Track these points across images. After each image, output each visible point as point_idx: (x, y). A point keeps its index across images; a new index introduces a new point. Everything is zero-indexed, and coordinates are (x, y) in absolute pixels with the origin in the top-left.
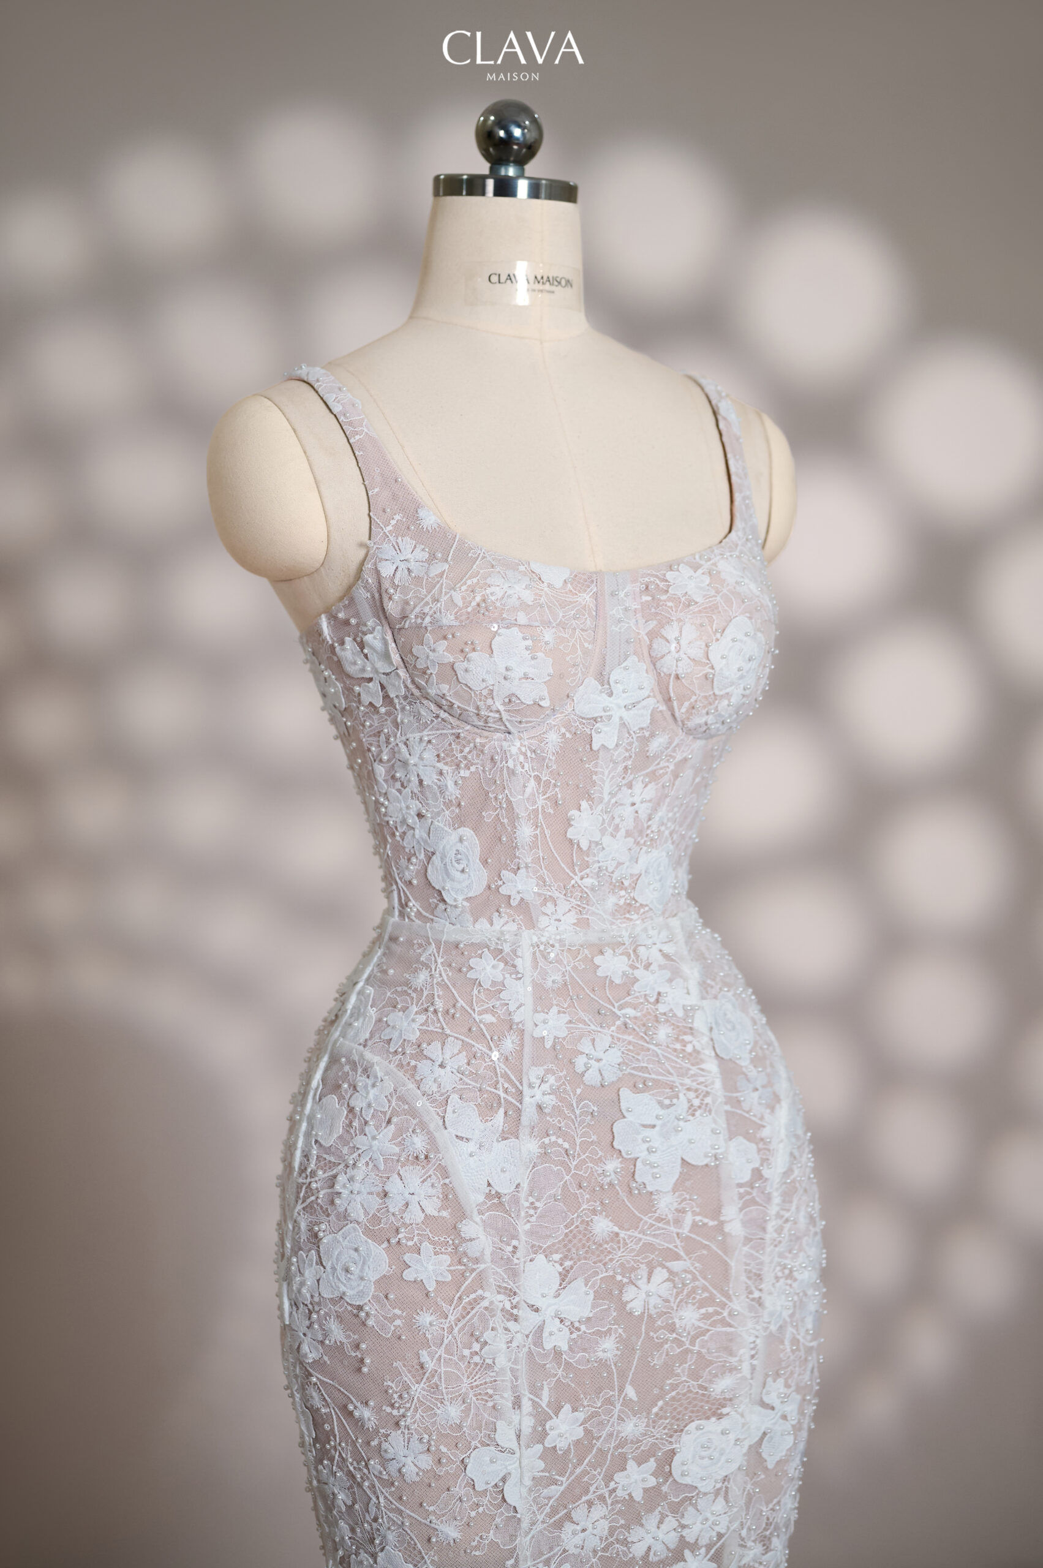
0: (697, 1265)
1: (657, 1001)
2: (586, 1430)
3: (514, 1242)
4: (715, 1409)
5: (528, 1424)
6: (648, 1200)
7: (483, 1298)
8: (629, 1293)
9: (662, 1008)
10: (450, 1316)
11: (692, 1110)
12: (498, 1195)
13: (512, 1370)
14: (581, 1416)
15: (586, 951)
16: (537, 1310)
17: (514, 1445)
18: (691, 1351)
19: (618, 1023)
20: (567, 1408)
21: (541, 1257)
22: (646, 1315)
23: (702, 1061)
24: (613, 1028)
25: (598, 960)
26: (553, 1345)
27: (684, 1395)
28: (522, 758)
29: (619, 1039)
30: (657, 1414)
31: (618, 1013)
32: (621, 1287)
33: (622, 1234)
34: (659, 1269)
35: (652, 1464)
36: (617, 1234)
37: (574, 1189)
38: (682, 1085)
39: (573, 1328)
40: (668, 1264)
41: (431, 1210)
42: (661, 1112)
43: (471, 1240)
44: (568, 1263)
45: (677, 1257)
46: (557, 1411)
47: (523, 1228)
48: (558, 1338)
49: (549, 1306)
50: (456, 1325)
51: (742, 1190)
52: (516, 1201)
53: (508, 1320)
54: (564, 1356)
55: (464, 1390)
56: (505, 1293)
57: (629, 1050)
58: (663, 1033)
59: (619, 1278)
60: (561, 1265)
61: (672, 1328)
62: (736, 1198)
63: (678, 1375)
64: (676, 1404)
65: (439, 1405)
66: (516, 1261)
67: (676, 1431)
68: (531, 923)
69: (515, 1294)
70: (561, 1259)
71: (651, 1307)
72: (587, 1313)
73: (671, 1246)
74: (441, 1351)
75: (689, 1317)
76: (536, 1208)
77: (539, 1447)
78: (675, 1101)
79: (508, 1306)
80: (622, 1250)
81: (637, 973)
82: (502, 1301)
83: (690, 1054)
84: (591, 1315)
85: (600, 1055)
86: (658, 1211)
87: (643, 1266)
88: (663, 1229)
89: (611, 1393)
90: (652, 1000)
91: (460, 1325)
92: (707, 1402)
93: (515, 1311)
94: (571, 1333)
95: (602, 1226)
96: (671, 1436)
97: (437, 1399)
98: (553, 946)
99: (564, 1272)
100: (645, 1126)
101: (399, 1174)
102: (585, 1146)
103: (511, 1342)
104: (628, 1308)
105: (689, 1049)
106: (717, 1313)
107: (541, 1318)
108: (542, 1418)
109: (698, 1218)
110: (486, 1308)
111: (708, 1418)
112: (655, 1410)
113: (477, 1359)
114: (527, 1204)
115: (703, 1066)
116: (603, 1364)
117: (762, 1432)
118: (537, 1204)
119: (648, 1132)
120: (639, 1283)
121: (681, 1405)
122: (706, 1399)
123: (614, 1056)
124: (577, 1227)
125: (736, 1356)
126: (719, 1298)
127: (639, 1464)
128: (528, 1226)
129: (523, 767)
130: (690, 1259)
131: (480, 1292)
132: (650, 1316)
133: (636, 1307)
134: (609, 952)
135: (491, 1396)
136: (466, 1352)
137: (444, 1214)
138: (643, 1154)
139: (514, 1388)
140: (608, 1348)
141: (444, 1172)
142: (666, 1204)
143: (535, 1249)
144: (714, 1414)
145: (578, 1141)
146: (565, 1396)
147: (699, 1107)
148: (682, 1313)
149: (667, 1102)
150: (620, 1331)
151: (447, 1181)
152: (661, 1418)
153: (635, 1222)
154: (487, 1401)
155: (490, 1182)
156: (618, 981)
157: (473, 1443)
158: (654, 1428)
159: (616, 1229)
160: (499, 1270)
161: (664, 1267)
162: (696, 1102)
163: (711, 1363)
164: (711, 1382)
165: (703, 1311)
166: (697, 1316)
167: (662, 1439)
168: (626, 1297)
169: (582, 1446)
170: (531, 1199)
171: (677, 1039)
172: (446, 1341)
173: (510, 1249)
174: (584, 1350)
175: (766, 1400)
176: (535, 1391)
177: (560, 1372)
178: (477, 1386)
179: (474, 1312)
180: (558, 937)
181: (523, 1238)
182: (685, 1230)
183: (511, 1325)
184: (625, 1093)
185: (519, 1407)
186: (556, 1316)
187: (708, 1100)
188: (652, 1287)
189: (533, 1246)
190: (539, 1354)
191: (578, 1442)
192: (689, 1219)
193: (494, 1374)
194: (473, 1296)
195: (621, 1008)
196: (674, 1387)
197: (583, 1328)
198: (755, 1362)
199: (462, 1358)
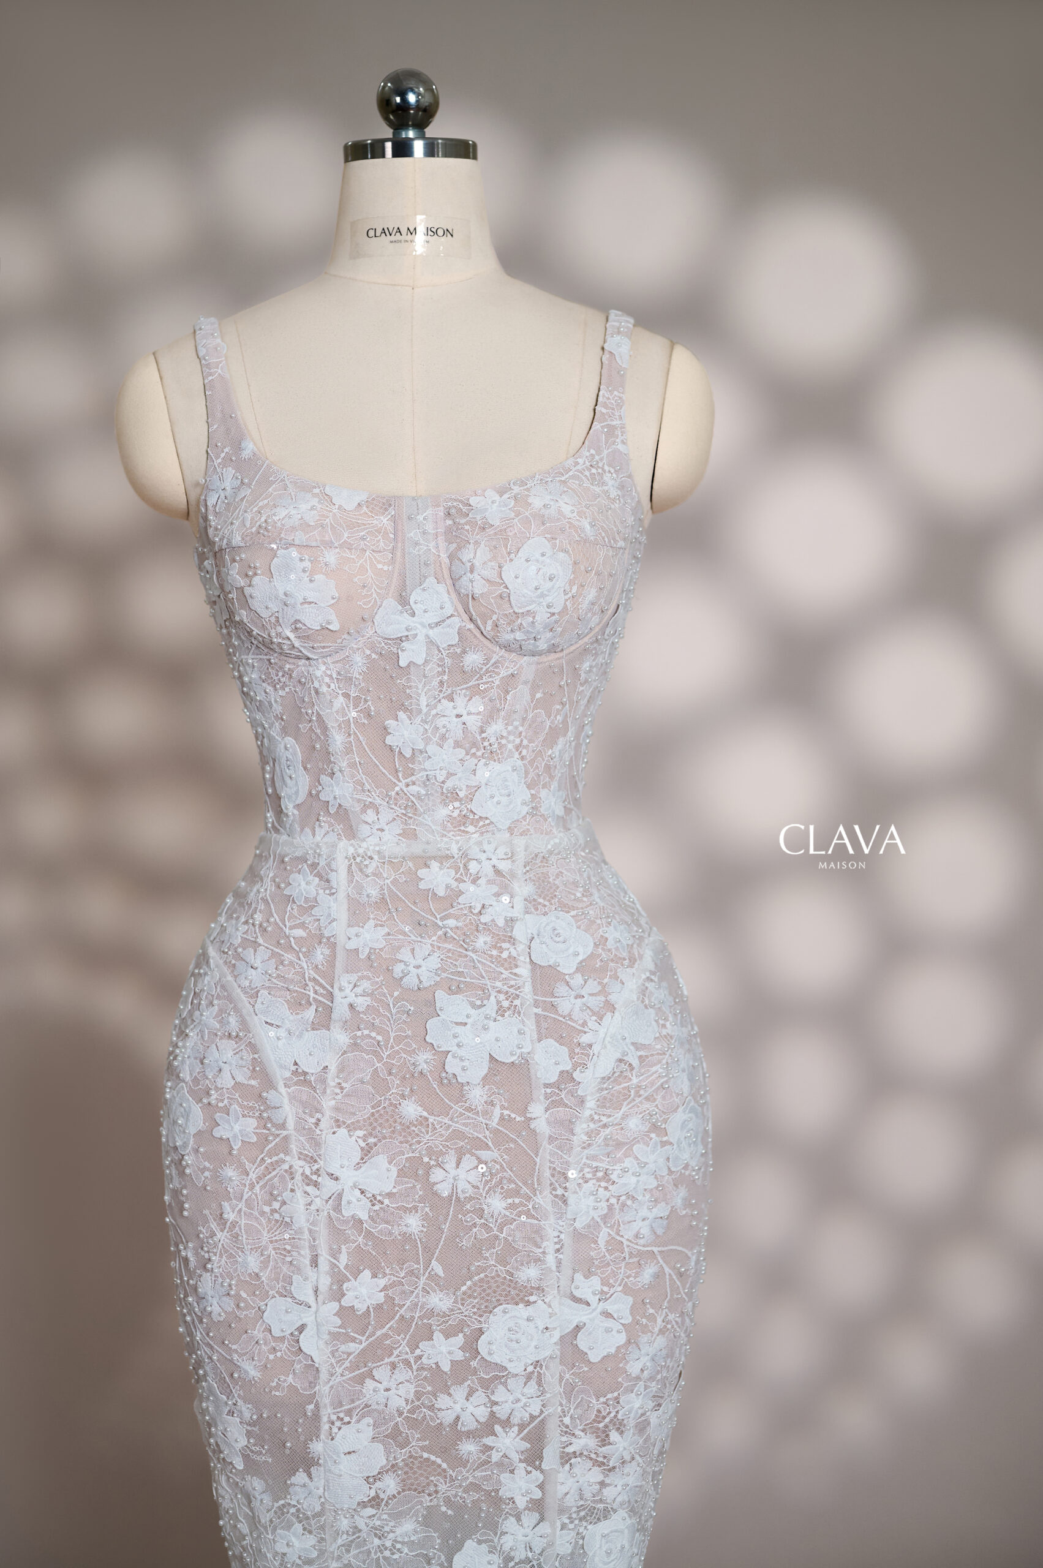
0: (505, 1157)
1: (480, 913)
2: (386, 1296)
3: (318, 1115)
4: (522, 1295)
5: (325, 1282)
6: (457, 1089)
7: (284, 1161)
8: (437, 1175)
9: (484, 919)
10: (251, 1174)
11: (501, 1011)
12: (305, 1073)
13: (310, 1231)
14: (382, 1282)
15: (410, 864)
16: (337, 1179)
17: (311, 1300)
18: (496, 1237)
19: (440, 933)
20: (367, 1273)
21: (343, 1131)
22: (454, 1198)
23: (516, 966)
24: (434, 938)
25: (422, 873)
26: (353, 1213)
27: (493, 1278)
28: (327, 680)
29: (439, 948)
30: (464, 1293)
31: (440, 924)
32: (428, 1169)
33: (431, 1120)
34: (468, 1156)
35: (460, 1339)
36: (427, 1119)
37: (383, 1074)
38: (494, 987)
39: (373, 1200)
40: (477, 1152)
41: (240, 1078)
42: (472, 1012)
43: (276, 1108)
44: (372, 1140)
45: (487, 1148)
46: (356, 1274)
47: (328, 1104)
48: (357, 1208)
49: (349, 1177)
50: (258, 1183)
51: (549, 1091)
52: (324, 1081)
53: (308, 1185)
54: (365, 1225)
55: (264, 1243)
56: (305, 1160)
57: (449, 957)
58: (482, 941)
59: (426, 1159)
60: (364, 1141)
61: (480, 1213)
62: (542, 1098)
63: (486, 1259)
64: (485, 1286)
65: (240, 1253)
66: (318, 1132)
67: (485, 1312)
68: (351, 833)
69: (316, 1161)
70: (364, 1135)
71: (459, 1191)
72: (388, 1187)
73: (480, 1136)
74: (241, 1205)
75: (497, 1204)
76: (342, 1088)
77: (334, 1306)
78: (485, 1002)
79: (308, 1172)
80: (430, 1134)
81: (462, 886)
82: (301, 1167)
83: (505, 960)
84: (395, 1191)
85: (420, 962)
86: (468, 1102)
87: (453, 1152)
88: (472, 1118)
89: (416, 1266)
90: (476, 911)
91: (261, 1183)
92: (515, 1288)
93: (314, 1177)
94: (373, 1205)
95: (411, 1110)
96: (481, 1316)
97: (238, 1248)
98: (371, 858)
99: (366, 1147)
100: (456, 1023)
101: (217, 1047)
102: (399, 1039)
103: (310, 1204)
104: (435, 1189)
105: (505, 955)
106: (521, 1204)
107: (340, 1187)
108: (339, 1280)
109: (506, 1112)
110: (286, 1171)
111: (517, 1304)
112: (464, 1288)
113: (277, 1216)
114: (332, 1084)
115: (515, 971)
116: (407, 1238)
117: (575, 1325)
118: (344, 1085)
119: (459, 1030)
120: (446, 1167)
121: (489, 1288)
122: (513, 1285)
123: (434, 962)
124: (384, 1108)
125: (540, 1248)
126: (525, 1190)
127: (447, 1338)
128: (333, 1102)
129: (329, 686)
130: (499, 1150)
131: (282, 1155)
132: (458, 1199)
133: (444, 1190)
134: (434, 865)
135: (289, 1252)
136: (267, 1209)
137: (253, 1082)
138: (454, 1049)
139: (313, 1248)
140: (413, 1224)
141: (253, 1048)
142: (477, 1095)
143: (338, 1123)
144: (522, 1300)
145: (392, 1035)
146: (362, 1262)
147: (509, 1009)
148: (489, 1200)
149: (479, 1003)
150: (427, 1209)
151: (256, 1056)
152: (470, 1296)
153: (445, 1111)
154: (285, 1256)
155: (298, 1061)
156: (441, 892)
157: (271, 1293)
158: (463, 1305)
159: (425, 1114)
160: (301, 1138)
161: (473, 1155)
162: (506, 1004)
163: (517, 1251)
164: (517, 1269)
165: (510, 1201)
166: (504, 1205)
167: (470, 1317)
168: (433, 1178)
169: (384, 1311)
170: (337, 1080)
171: (495, 947)
172: (245, 1197)
173: (314, 1120)
174: (387, 1222)
175: (577, 1294)
176: (335, 1254)
177: (360, 1239)
178: (276, 1241)
179: (274, 1173)
180: (377, 848)
181: (328, 1113)
182: (494, 1123)
183: (310, 1189)
184: (440, 994)
185: (316, 1266)
186: (355, 1186)
187: (517, 1002)
188: (461, 1173)
189: (338, 1121)
190: (338, 1219)
191: (379, 1307)
192: (497, 1112)
193: (292, 1232)
194: (275, 1158)
195: (442, 919)
196: (483, 1269)
197: (386, 1202)
198: (561, 1256)
199: (263, 1213)
